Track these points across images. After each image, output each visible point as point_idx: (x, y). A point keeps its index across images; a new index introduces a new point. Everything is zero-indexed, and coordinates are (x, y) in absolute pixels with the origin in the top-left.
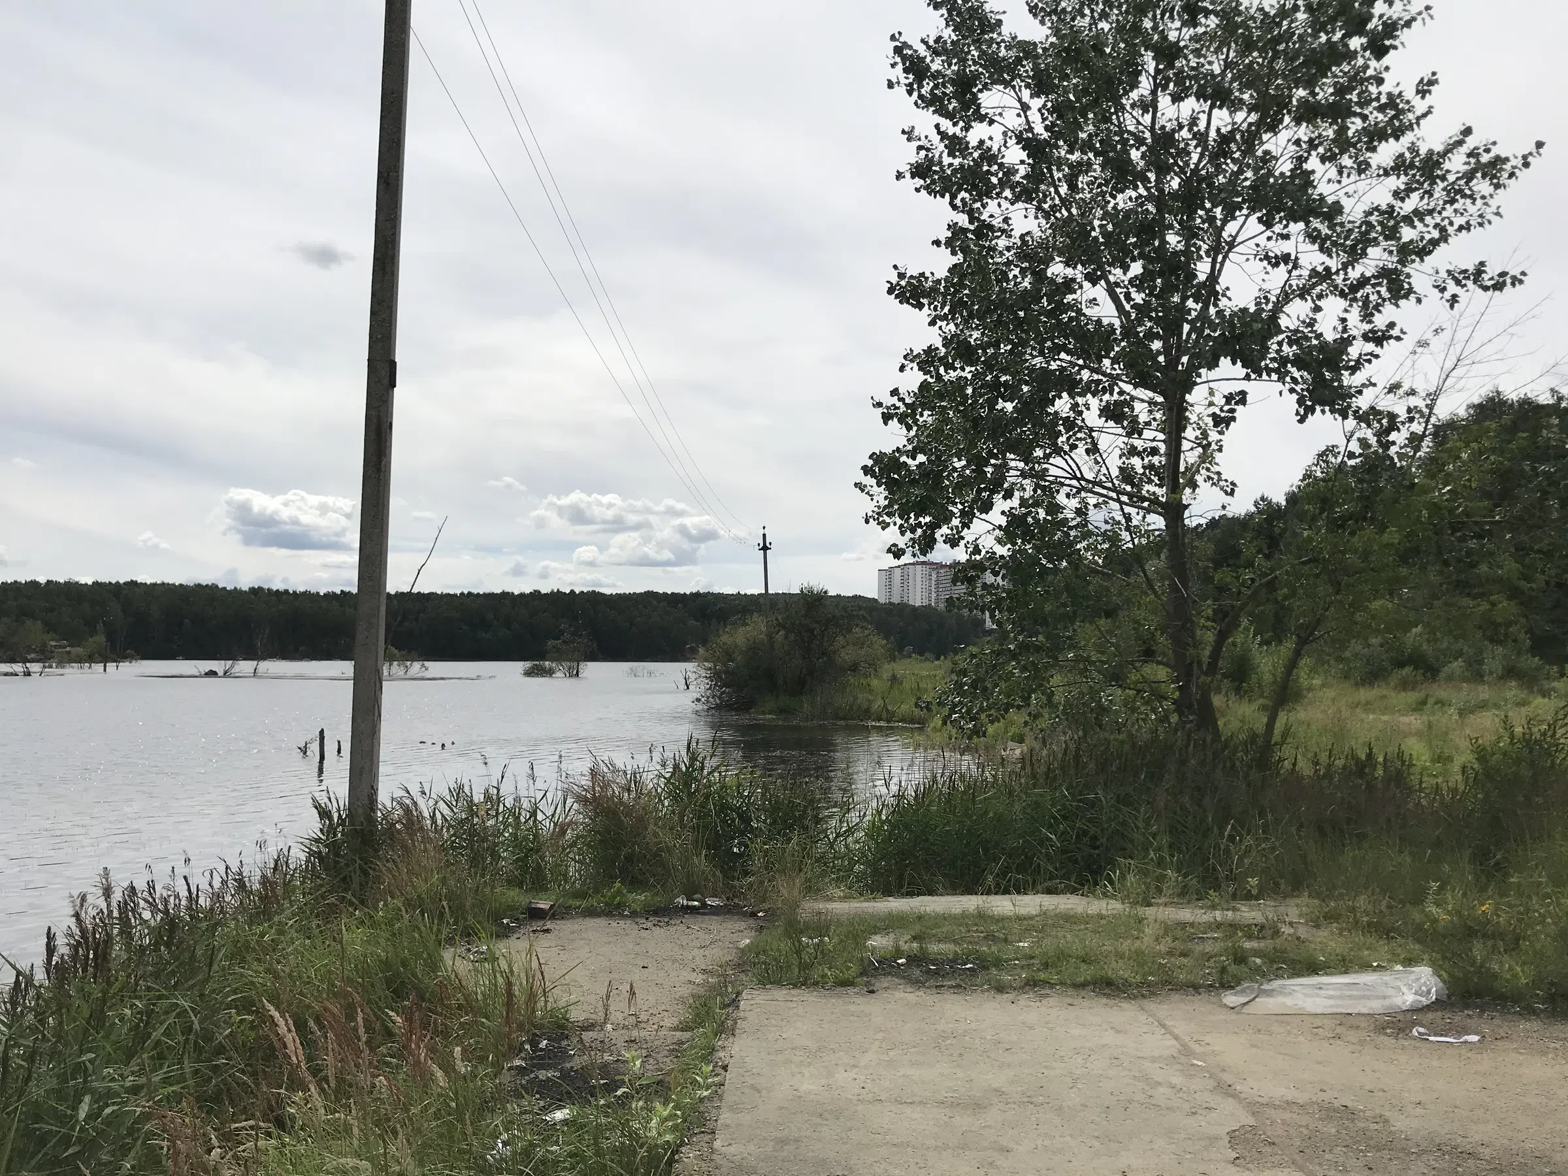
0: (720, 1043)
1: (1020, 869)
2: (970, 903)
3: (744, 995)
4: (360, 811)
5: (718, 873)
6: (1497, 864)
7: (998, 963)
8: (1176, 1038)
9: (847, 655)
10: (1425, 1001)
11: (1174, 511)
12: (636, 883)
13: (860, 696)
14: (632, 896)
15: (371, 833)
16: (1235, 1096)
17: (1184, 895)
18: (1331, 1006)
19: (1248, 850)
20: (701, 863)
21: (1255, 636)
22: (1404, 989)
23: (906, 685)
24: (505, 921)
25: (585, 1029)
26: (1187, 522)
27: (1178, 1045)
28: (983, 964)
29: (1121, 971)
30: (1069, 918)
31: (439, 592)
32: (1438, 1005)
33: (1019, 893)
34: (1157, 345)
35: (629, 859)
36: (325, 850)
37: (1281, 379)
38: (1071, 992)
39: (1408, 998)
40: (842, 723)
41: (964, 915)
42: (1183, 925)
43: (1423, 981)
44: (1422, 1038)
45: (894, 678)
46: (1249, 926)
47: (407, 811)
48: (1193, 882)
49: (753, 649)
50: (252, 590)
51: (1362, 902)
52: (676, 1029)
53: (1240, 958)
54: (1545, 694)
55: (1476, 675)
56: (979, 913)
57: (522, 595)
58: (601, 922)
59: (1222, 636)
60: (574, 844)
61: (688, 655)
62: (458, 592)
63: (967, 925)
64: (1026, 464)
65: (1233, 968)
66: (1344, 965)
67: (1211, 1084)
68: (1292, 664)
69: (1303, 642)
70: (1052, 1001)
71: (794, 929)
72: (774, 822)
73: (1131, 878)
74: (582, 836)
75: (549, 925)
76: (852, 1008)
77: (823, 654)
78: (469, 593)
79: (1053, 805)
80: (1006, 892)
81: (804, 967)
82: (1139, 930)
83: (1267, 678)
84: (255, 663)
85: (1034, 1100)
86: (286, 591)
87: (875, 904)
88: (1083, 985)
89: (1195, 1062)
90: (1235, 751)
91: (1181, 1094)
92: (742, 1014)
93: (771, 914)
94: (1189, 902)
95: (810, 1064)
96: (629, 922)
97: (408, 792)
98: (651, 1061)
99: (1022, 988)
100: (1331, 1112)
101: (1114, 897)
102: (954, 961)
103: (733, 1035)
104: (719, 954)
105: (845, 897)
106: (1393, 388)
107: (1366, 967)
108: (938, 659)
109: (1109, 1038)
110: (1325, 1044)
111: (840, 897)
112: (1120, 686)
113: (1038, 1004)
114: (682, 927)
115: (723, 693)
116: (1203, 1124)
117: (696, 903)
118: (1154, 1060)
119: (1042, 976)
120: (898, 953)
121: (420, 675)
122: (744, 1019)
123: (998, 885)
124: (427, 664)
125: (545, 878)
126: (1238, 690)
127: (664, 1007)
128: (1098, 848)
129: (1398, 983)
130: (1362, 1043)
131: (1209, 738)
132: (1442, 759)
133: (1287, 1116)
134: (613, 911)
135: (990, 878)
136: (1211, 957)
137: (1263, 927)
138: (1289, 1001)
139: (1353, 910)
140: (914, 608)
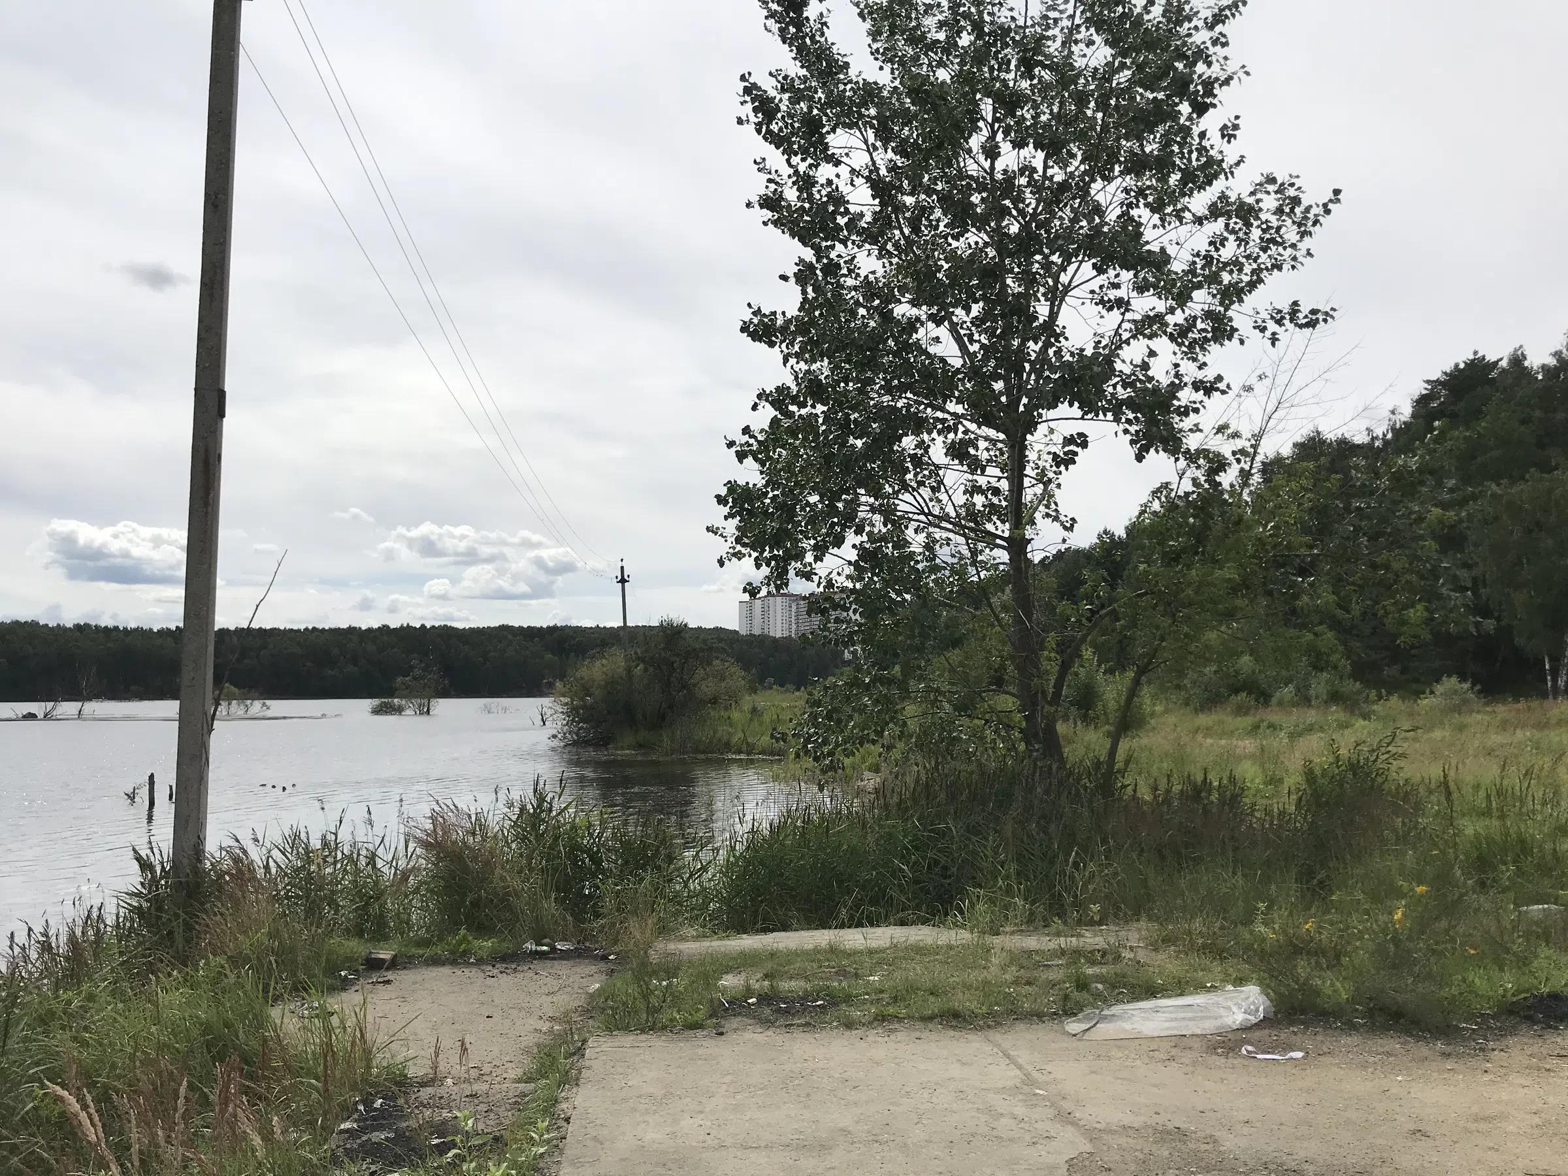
0: (563, 1094)
1: (874, 901)
2: (821, 938)
3: (590, 1043)
4: (185, 861)
5: (569, 918)
6: (1321, 882)
7: (848, 999)
8: (1020, 1067)
9: (707, 688)
10: (1253, 1020)
11: (1018, 545)
12: (482, 929)
13: (720, 728)
14: (476, 943)
15: (198, 885)
16: (1074, 1124)
17: (1031, 922)
18: (1167, 1029)
19: (1092, 876)
20: (550, 906)
21: (1099, 666)
22: (1235, 1009)
23: (766, 718)
24: (343, 973)
25: (423, 1084)
26: (1029, 556)
27: (1021, 1076)
28: (834, 1000)
29: (965, 1002)
30: (919, 950)
31: (282, 628)
32: (1265, 1023)
33: (872, 925)
34: (999, 386)
35: (475, 904)
36: (145, 905)
37: (1117, 420)
38: (919, 1025)
39: (1237, 1017)
40: (702, 756)
41: (817, 951)
42: (1029, 953)
43: (1251, 999)
44: (1250, 1056)
45: (754, 710)
46: (1092, 952)
47: (236, 860)
48: (1040, 909)
49: (611, 684)
50: (78, 627)
51: (1197, 925)
52: (519, 1081)
53: (1082, 985)
54: (1366, 716)
55: (1303, 700)
56: (831, 947)
57: (370, 630)
58: (446, 970)
59: (1065, 667)
60: (416, 891)
61: (546, 691)
62: (302, 628)
63: (819, 960)
64: (876, 499)
65: (1076, 995)
66: (1180, 987)
67: (1051, 1112)
68: (1133, 692)
69: (1142, 671)
70: (900, 1036)
71: (645, 971)
72: (626, 863)
73: (980, 907)
74: (425, 883)
75: (390, 975)
76: (700, 1051)
77: (684, 687)
78: (314, 628)
79: (905, 836)
80: (859, 925)
81: (653, 1011)
82: (987, 960)
83: (1112, 705)
84: (80, 704)
85: (880, 1138)
86: (116, 628)
87: (728, 943)
88: (931, 1018)
89: (1038, 1091)
90: (1079, 780)
91: (1022, 1125)
92: (587, 1063)
93: (622, 958)
94: (1036, 929)
95: (655, 1112)
96: (474, 970)
97: (237, 841)
98: (492, 1116)
99: (870, 1023)
100: (1164, 1134)
101: (963, 927)
102: (804, 998)
103: (577, 1085)
104: (568, 1000)
105: (698, 937)
106: (1221, 429)
107: (1200, 987)
108: (798, 689)
109: (956, 1071)
110: (1160, 1066)
111: (693, 937)
112: (969, 716)
113: (886, 1038)
114: (531, 974)
115: (580, 729)
116: (1043, 1153)
117: (545, 948)
118: (998, 1091)
119: (891, 1010)
120: (749, 992)
121: (261, 715)
122: (589, 1068)
123: (851, 918)
124: (268, 702)
125: (386, 925)
126: (1085, 719)
127: (508, 1058)
128: (950, 877)
129: (1230, 1003)
130: (1194, 1063)
131: (1054, 767)
132: (1274, 781)
133: (1123, 1141)
134: (458, 959)
135: (844, 911)
136: (1054, 985)
137: (1104, 953)
138: (1127, 1026)
139: (1189, 933)
140: (775, 640)
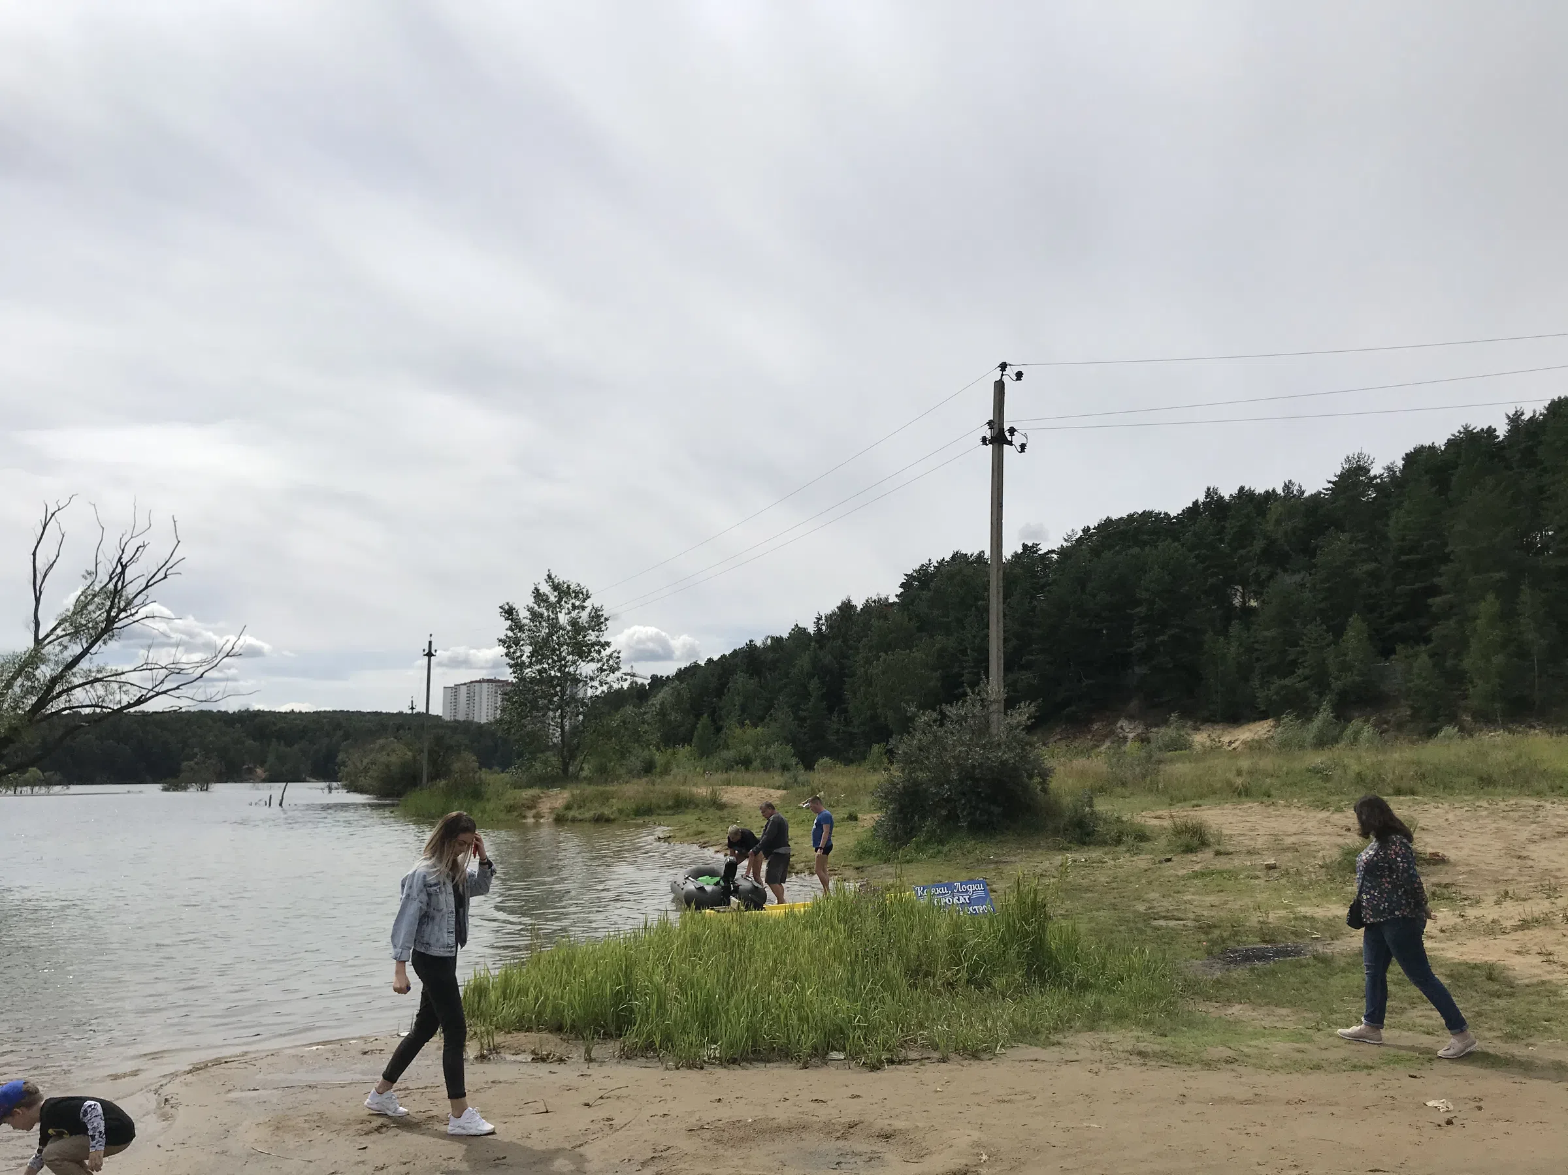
140: (480, 726)
